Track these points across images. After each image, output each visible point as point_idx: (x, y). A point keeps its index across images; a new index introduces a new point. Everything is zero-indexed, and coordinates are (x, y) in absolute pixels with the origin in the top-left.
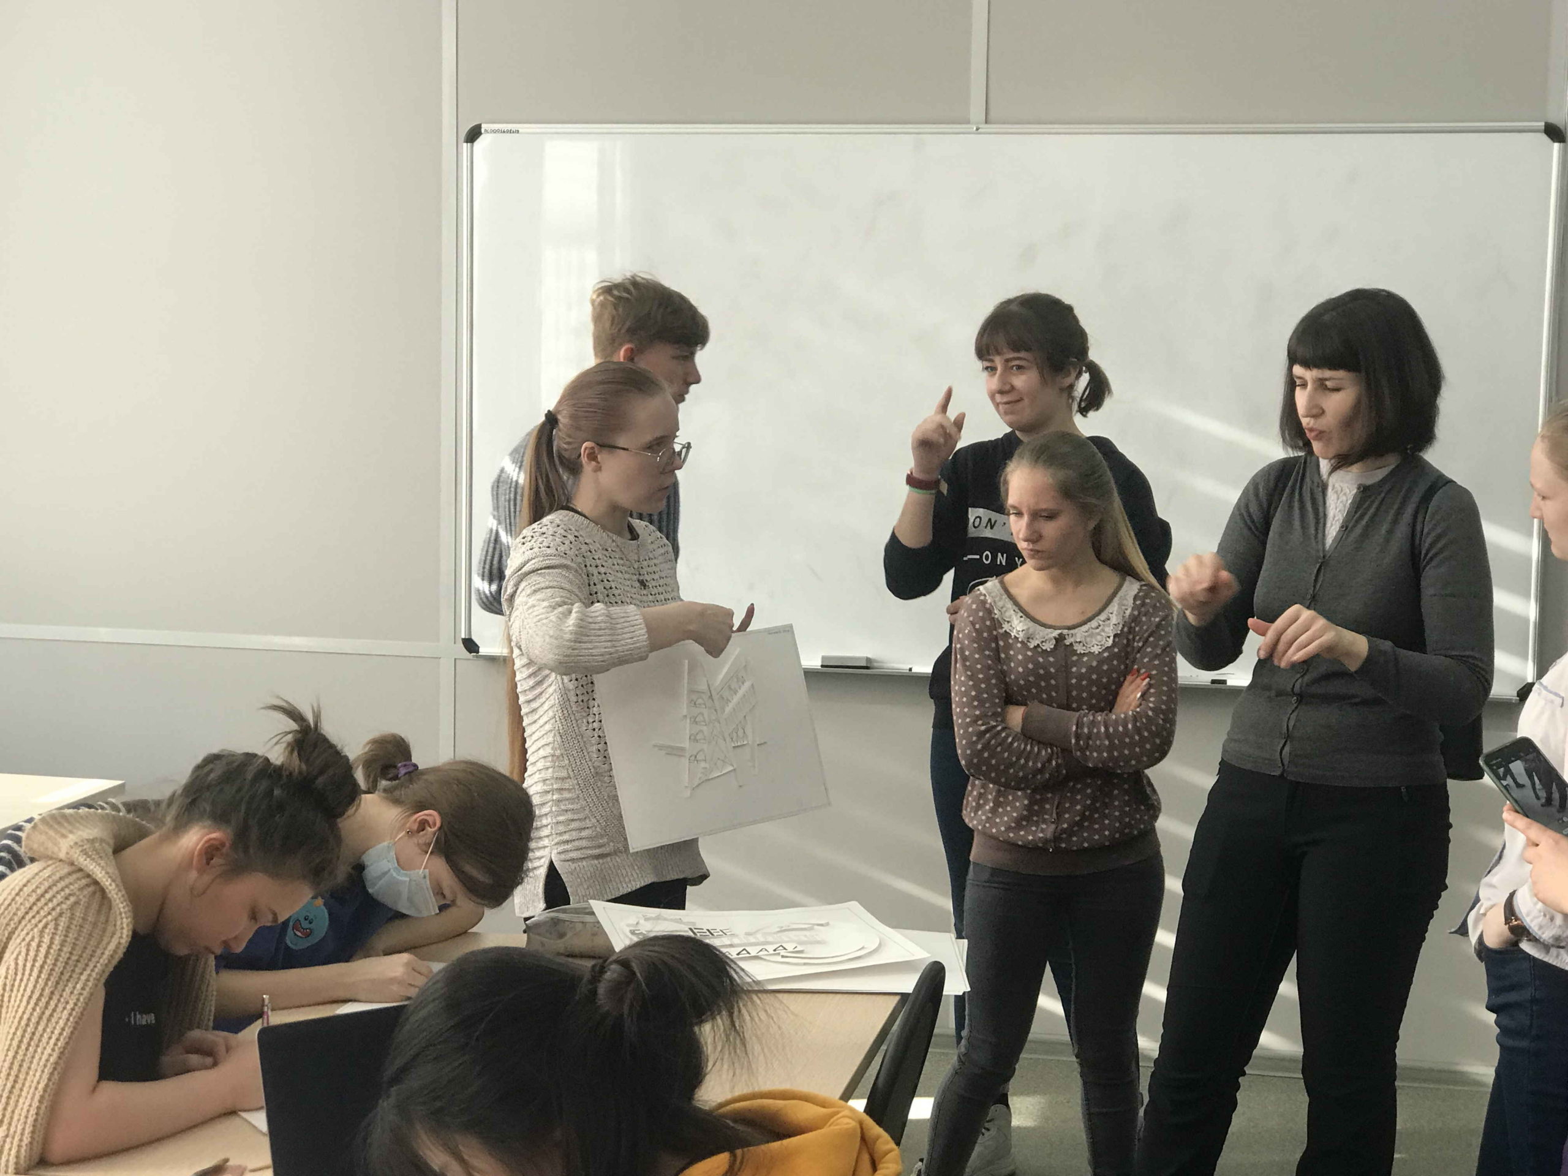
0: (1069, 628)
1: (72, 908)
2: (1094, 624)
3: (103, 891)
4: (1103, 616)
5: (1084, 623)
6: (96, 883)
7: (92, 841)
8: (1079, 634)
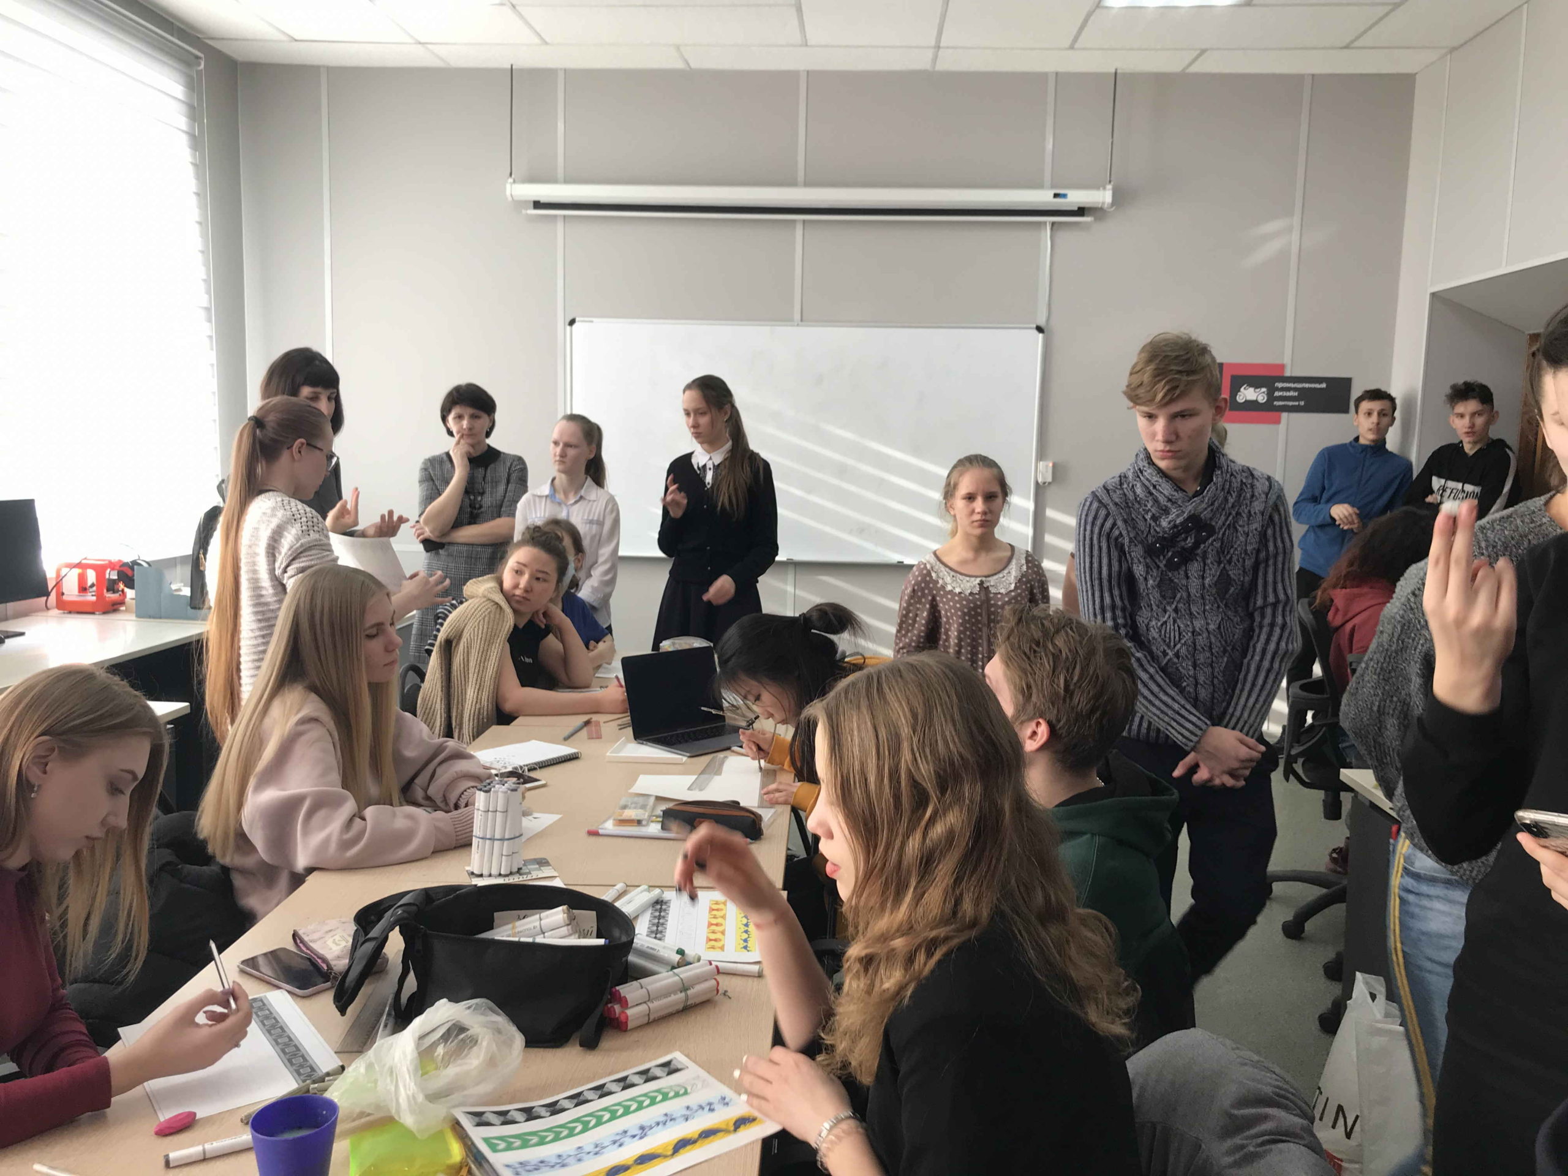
0: (986, 577)
1: (489, 613)
2: (1001, 575)
3: (501, 608)
4: (1006, 571)
5: (995, 574)
6: (497, 604)
7: (491, 588)
8: (992, 581)
